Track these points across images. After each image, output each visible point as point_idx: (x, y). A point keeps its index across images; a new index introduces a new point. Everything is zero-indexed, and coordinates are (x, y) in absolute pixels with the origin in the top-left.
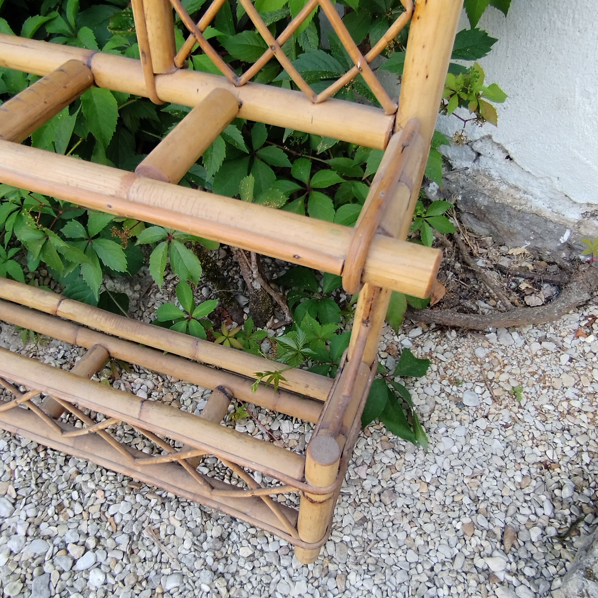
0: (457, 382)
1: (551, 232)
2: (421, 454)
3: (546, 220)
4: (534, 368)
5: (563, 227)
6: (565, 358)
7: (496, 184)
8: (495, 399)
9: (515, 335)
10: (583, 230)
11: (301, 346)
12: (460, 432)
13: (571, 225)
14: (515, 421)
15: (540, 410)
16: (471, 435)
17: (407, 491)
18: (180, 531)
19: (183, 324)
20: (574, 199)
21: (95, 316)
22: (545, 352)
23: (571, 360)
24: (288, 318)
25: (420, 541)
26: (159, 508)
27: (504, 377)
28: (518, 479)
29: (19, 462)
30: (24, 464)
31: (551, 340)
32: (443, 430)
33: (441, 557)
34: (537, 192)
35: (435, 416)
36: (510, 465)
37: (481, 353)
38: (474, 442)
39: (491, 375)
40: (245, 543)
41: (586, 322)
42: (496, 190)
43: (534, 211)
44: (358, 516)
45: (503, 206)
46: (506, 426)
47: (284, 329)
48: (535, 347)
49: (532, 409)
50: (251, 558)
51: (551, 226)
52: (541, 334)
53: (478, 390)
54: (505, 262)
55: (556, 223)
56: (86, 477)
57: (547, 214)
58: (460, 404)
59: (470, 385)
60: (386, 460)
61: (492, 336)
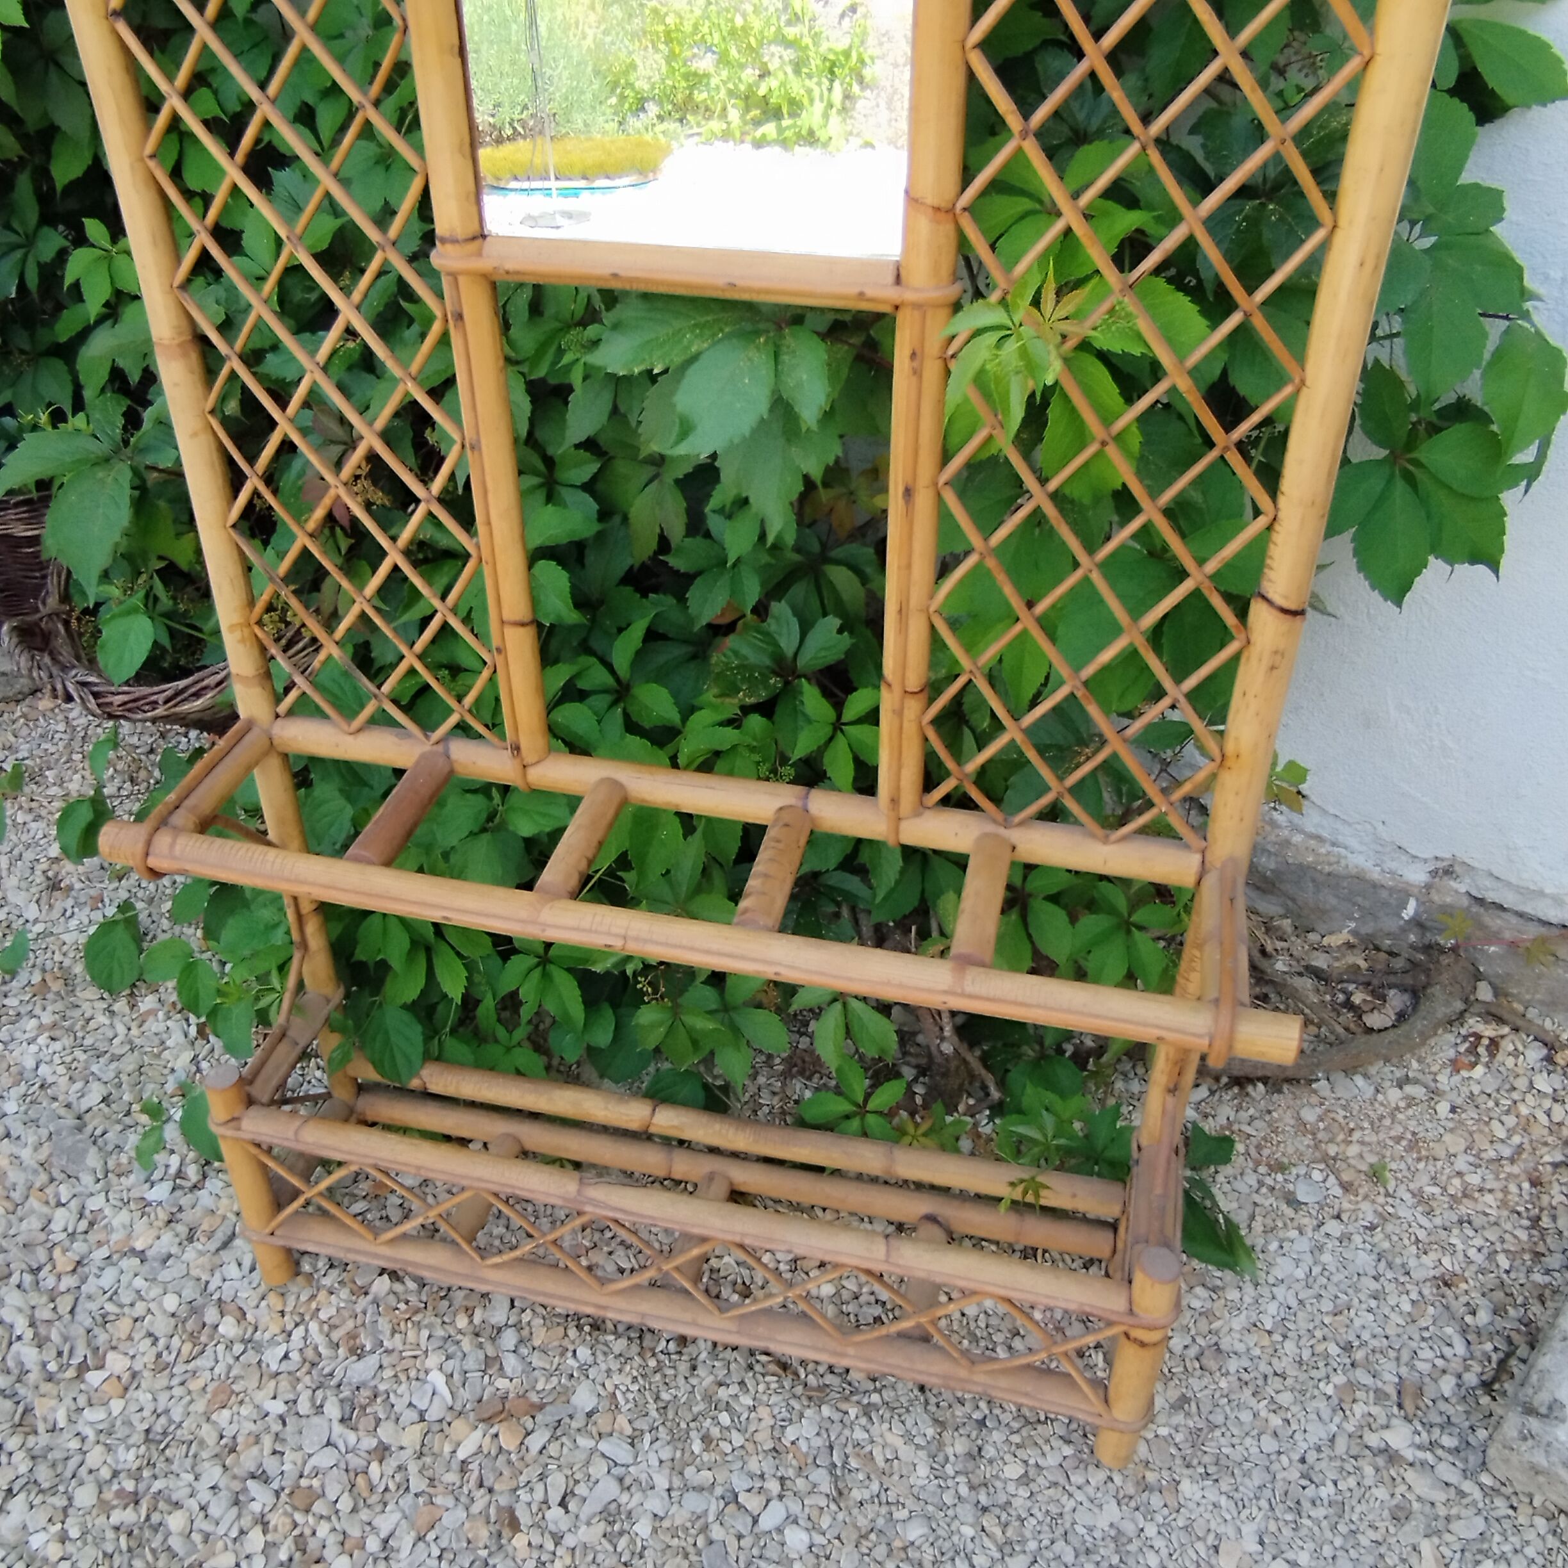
0: (1281, 1168)
1: (1385, 904)
2: (1249, 1288)
3: (1375, 886)
4: (1398, 1130)
5: (1403, 894)
6: (1443, 1108)
7: (1285, 833)
8: (1346, 1187)
9: (1359, 1080)
10: (1435, 897)
11: (1050, 1135)
12: (1303, 1245)
13: (1416, 891)
14: (1385, 1218)
15: (1419, 1197)
16: (1320, 1248)
17: (1240, 1347)
18: (905, 1452)
19: (855, 1123)
20: (1413, 852)
21: (717, 1126)
22: (1411, 1101)
23: (1453, 1110)
24: (995, 1094)
25: (1276, 1421)
26: (863, 1421)
27: (1353, 1150)
28: (1407, 1307)
29: (617, 1379)
30: (628, 1381)
31: (1416, 1082)
32: (1274, 1246)
33: (1313, 1439)
34: (1353, 843)
35: (1258, 1225)
36: (1390, 1287)
37: (1310, 1115)
38: (1326, 1258)
39: (1332, 1150)
40: (1008, 1457)
41: (1467, 1045)
42: (1287, 843)
43: (1354, 871)
44: (1173, 1394)
45: (1303, 870)
46: (1372, 1228)
47: (987, 1112)
48: (1394, 1095)
49: (1407, 1196)
50: (1025, 1480)
51: (1384, 894)
52: (1399, 1073)
53: (1317, 1176)
54: (1320, 961)
55: (1391, 890)
56: (734, 1389)
57: (1375, 875)
58: (1292, 1201)
59: (1302, 1170)
60: (1196, 1304)
61: (1322, 1086)
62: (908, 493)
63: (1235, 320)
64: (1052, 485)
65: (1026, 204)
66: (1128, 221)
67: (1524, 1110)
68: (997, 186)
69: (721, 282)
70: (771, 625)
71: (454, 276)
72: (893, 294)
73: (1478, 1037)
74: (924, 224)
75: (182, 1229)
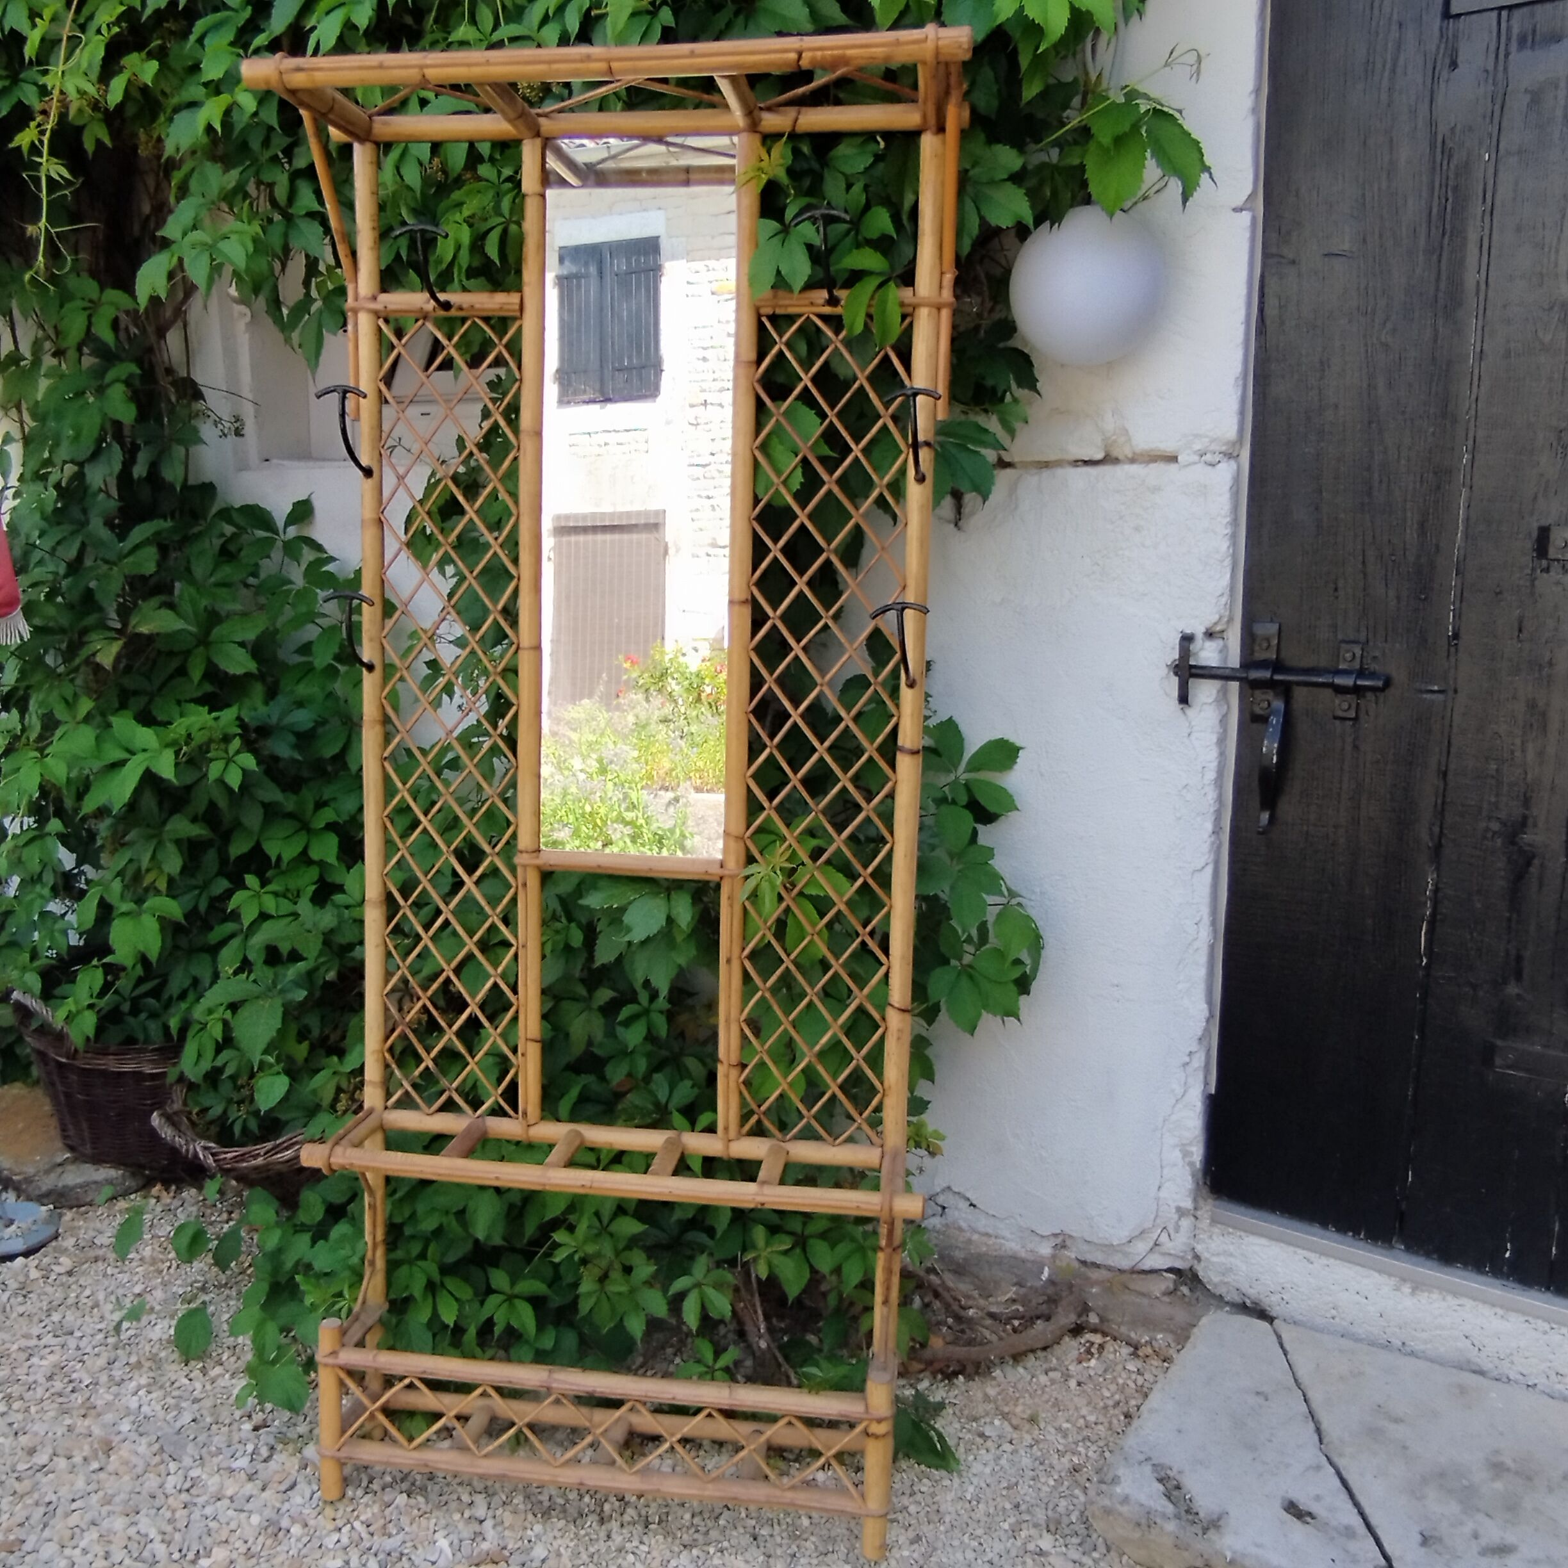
0: (975, 1419)
1: (1031, 1272)
2: (956, 1481)
3: (1024, 1261)
4: (1046, 1397)
5: (1040, 1264)
6: (1073, 1383)
7: (968, 1235)
8: (1015, 1428)
9: (1021, 1370)
10: (1058, 1263)
12: (989, 1457)
13: (1047, 1261)
14: (1037, 1442)
15: (1059, 1429)
16: (999, 1458)
17: (950, 1509)
20: (1041, 1233)
22: (1053, 1382)
23: (1079, 1384)
25: (975, 1544)
27: (1019, 1409)
28: (1052, 1483)
31: (1055, 1370)
32: (971, 1458)
33: (996, 1550)
34: (1007, 1234)
35: (962, 1449)
36: (1042, 1474)
37: (992, 1392)
38: (1003, 1462)
39: (1006, 1409)
41: (1085, 1348)
42: (969, 1241)
43: (1010, 1253)
44: (911, 1534)
45: (980, 1257)
46: (1031, 1446)
48: (1043, 1379)
49: (1053, 1431)
51: (1030, 1266)
52: (1045, 1366)
53: (997, 1422)
54: (994, 1309)
55: (1033, 1262)
57: (1023, 1254)
58: (982, 1435)
59: (988, 1420)
60: (923, 1489)
61: (997, 1373)
62: (729, 961)
63: (860, 881)
64: (793, 956)
65: (773, 837)
66: (814, 843)
67: (1121, 1381)
68: (760, 830)
69: (646, 867)
70: (653, 1086)
71: (525, 866)
72: (720, 872)
73: (1092, 1344)
74: (732, 844)
75: (259, 1483)
